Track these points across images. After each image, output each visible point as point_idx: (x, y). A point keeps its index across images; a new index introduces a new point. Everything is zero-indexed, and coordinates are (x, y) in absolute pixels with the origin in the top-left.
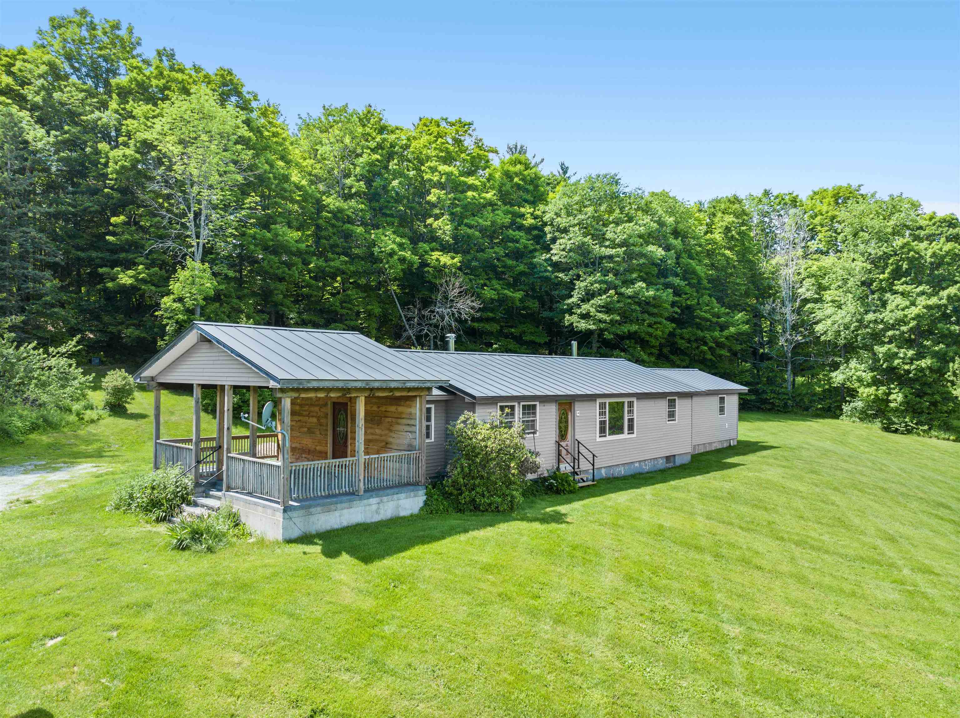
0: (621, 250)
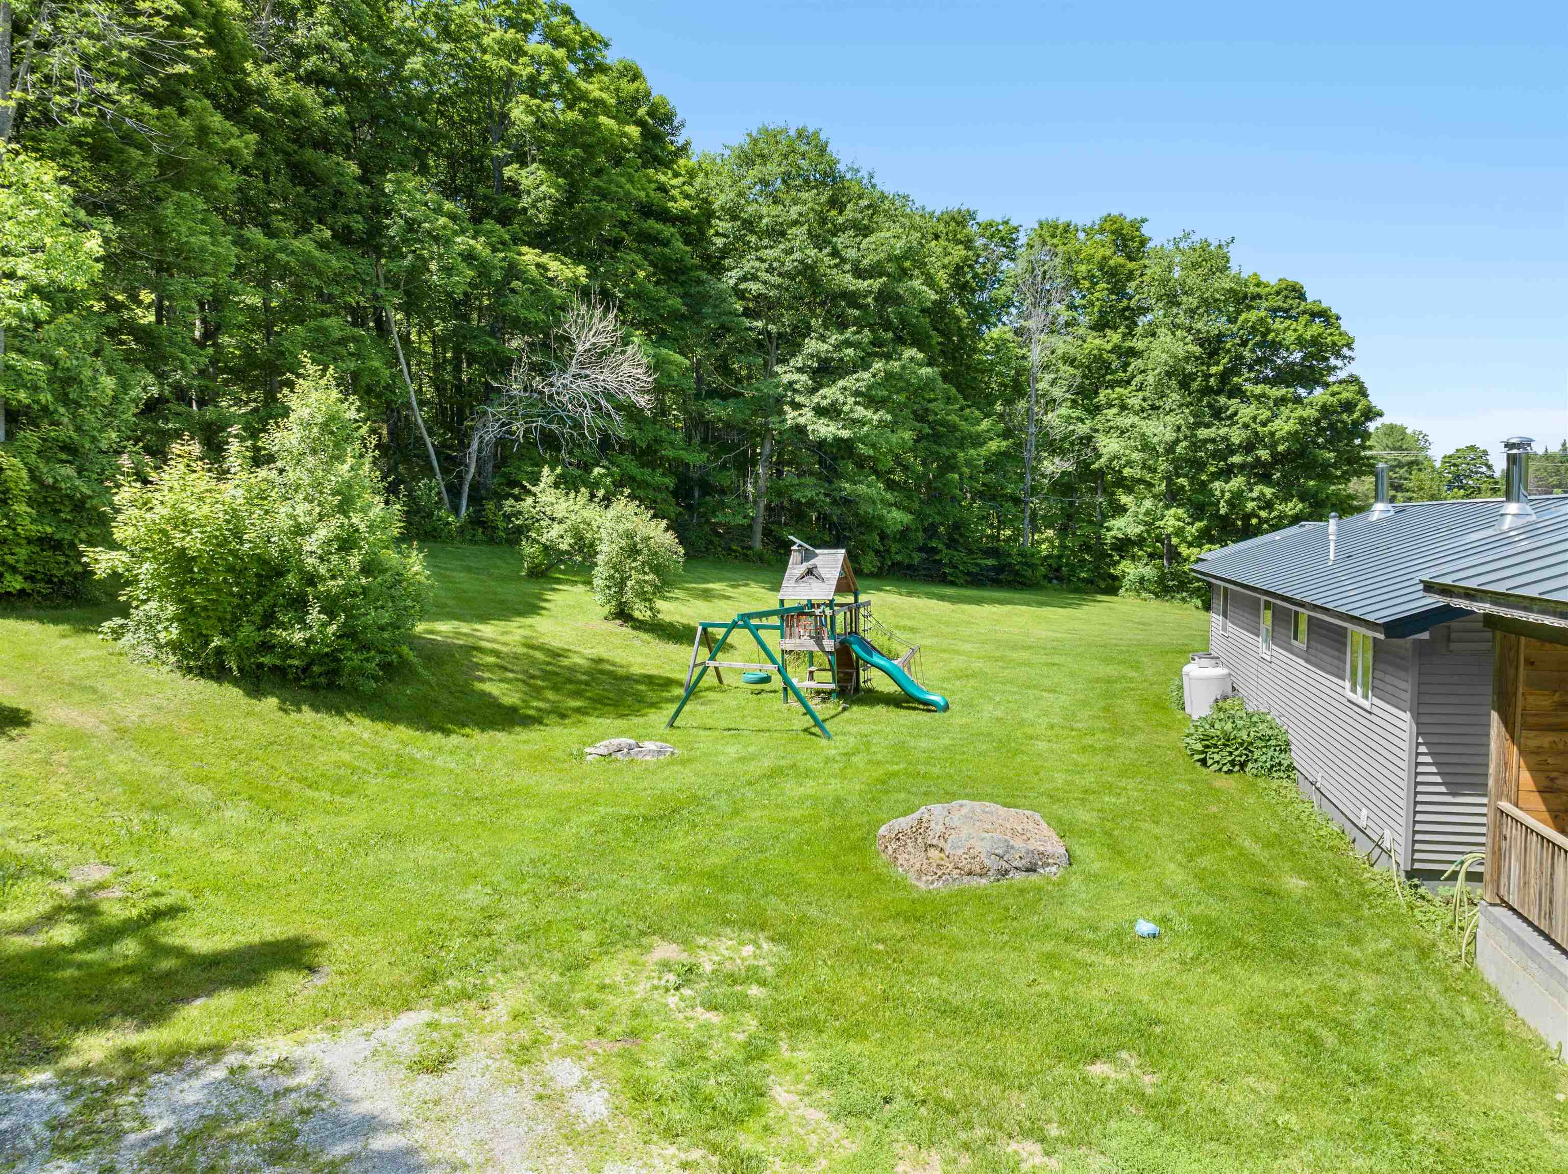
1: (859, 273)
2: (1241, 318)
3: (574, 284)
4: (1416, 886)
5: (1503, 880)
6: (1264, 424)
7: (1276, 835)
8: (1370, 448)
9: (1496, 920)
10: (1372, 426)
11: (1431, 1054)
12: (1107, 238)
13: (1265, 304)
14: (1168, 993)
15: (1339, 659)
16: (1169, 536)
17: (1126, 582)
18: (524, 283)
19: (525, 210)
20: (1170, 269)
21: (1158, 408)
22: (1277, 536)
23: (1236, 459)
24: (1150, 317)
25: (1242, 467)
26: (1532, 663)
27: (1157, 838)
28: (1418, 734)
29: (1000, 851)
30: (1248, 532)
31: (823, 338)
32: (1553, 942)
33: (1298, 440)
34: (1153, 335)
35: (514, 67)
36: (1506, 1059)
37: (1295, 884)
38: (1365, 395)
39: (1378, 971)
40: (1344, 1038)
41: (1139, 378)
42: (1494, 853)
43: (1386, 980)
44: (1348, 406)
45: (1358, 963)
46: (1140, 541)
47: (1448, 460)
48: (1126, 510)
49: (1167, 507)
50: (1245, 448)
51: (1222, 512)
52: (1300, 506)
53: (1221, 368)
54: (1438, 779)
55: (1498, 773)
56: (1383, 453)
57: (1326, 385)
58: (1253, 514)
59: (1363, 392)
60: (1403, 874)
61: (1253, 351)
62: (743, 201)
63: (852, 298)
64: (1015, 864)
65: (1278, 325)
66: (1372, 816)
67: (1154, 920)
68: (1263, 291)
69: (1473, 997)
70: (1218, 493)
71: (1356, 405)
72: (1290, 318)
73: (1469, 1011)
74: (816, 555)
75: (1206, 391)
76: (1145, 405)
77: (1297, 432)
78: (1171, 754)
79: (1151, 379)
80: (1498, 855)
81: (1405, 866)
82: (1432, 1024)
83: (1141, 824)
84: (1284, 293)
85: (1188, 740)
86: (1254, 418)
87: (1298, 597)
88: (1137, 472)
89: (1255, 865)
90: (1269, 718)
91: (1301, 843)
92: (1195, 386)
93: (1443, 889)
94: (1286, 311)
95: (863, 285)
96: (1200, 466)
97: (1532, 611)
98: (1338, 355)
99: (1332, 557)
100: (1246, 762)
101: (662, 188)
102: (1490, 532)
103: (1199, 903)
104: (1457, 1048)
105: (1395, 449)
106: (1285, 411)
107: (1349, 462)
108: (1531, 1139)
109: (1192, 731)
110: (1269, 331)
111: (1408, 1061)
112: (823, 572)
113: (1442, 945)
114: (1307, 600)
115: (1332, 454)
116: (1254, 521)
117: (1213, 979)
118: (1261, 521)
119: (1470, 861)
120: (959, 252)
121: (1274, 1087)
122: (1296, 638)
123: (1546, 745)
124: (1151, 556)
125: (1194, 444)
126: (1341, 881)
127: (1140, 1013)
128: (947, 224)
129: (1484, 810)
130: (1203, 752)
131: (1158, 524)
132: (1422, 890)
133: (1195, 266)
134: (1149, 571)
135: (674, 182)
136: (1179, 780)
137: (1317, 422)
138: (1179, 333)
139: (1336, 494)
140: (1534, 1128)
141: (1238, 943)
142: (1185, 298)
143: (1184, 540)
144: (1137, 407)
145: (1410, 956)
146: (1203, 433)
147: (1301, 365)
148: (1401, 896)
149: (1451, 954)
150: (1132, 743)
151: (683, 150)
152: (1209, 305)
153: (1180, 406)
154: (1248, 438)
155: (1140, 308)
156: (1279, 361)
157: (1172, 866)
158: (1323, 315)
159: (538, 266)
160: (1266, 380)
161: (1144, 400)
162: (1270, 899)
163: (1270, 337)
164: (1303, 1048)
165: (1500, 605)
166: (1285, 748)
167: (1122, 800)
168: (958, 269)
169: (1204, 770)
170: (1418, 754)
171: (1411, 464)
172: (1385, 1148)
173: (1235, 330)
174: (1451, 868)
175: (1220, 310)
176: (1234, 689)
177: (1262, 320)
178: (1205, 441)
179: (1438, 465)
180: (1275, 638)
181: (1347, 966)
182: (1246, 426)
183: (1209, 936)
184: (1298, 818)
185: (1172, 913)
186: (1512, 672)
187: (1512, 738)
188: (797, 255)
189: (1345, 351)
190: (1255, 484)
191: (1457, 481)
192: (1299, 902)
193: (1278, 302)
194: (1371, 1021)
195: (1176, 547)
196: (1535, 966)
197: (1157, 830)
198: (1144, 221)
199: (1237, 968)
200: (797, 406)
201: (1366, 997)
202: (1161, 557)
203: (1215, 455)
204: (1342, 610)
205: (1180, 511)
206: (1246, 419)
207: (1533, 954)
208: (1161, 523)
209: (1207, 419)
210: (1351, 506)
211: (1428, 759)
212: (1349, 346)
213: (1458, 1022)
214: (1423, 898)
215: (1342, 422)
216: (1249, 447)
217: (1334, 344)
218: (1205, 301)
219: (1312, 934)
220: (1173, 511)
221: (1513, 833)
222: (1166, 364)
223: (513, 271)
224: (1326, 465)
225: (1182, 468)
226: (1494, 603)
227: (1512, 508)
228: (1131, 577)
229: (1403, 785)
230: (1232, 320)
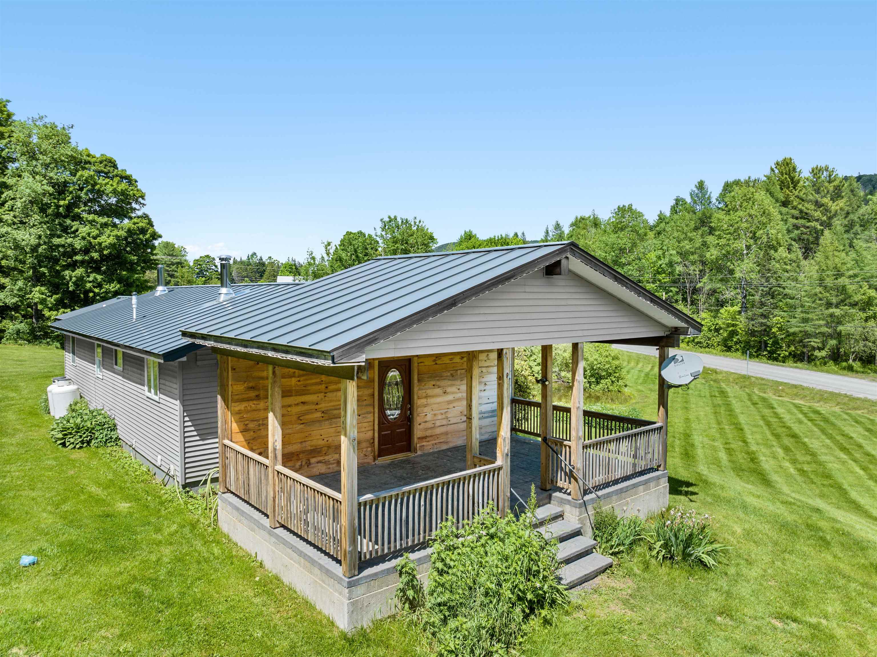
2: (79, 174)
4: (188, 492)
5: (228, 480)
6: (95, 238)
7: (111, 480)
8: (156, 255)
9: (225, 501)
10: (156, 243)
11: (200, 579)
13: (93, 168)
14: (46, 597)
15: (141, 374)
16: (36, 304)
17: (7, 334)
20: (30, 136)
21: (25, 223)
22: (104, 304)
23: (78, 258)
24: (17, 164)
25: (83, 262)
26: (234, 369)
27: (33, 499)
28: (184, 411)
30: (87, 302)
32: (251, 505)
33: (115, 248)
34: (20, 176)
36: (234, 568)
37: (123, 506)
38: (152, 226)
39: (171, 544)
40: (155, 587)
41: (10, 203)
42: (223, 467)
43: (175, 547)
44: (143, 231)
45: (160, 542)
46: (16, 308)
47: (196, 261)
48: (4, 288)
49: (34, 286)
50: (84, 251)
51: (71, 289)
52: (118, 286)
53: (67, 202)
54: (195, 433)
55: (222, 426)
56: (163, 257)
57: (131, 218)
58: (91, 291)
59: (151, 224)
60: (181, 487)
61: (86, 194)
65: (101, 181)
66: (164, 459)
67: (34, 553)
68: (93, 160)
69: (218, 543)
70: (67, 277)
71: (147, 231)
72: (108, 177)
73: (216, 551)
75: (58, 215)
76: (15, 220)
77: (115, 244)
78: (42, 443)
79: (19, 204)
80: (225, 467)
81: (182, 482)
82: (199, 563)
83: (22, 493)
84: (105, 163)
85: (52, 433)
86: (89, 234)
87: (115, 341)
88: (12, 263)
89: (99, 501)
90: (103, 412)
91: (125, 482)
92: (50, 211)
93: (201, 490)
94: (106, 173)
96: (56, 261)
97: (232, 345)
98: (137, 202)
99: (135, 317)
100: (90, 440)
102: (214, 302)
103: (64, 534)
104: (212, 572)
105: (169, 255)
106: (107, 231)
107: (145, 262)
108: (246, 604)
109: (55, 426)
110: (96, 184)
111: (189, 587)
113: (202, 520)
114: (121, 343)
115: (136, 258)
116: (91, 295)
117: (75, 579)
118: (96, 294)
119: (212, 473)
121: (117, 630)
122: (116, 364)
123: (243, 409)
124: (24, 316)
125: (51, 247)
126: (149, 498)
127: (26, 617)
129: (217, 445)
130: (62, 439)
131: (27, 296)
132: (191, 493)
133: (47, 137)
134: (23, 326)
136: (48, 459)
137: (126, 239)
138: (38, 177)
139: (138, 279)
140: (248, 599)
141: (90, 551)
142: (41, 157)
143: (46, 306)
144: (10, 222)
145: (187, 530)
146: (56, 241)
147: (116, 205)
148: (181, 499)
149: (207, 523)
150: (14, 441)
152: (57, 162)
153: (40, 223)
154: (86, 246)
155: (9, 157)
156: (103, 202)
157: (45, 515)
158: (128, 179)
160: (95, 212)
161: (15, 217)
162: (109, 519)
163: (97, 187)
164: (132, 601)
165: (219, 342)
166: (114, 428)
167: (7, 480)
169: (65, 450)
170: (184, 422)
171: (178, 263)
172: (179, 640)
173: (75, 180)
174: (204, 478)
175: (65, 167)
176: (81, 397)
177: (91, 177)
178: (58, 246)
179: (191, 264)
180: (104, 365)
181: (154, 546)
182: (84, 238)
183: (71, 552)
184: (123, 467)
185: (46, 545)
186: (225, 374)
187: (228, 407)
189: (140, 199)
190: (91, 272)
191: (201, 273)
192: (126, 517)
193: (101, 167)
194: (169, 572)
195: (41, 311)
196: (244, 518)
197: (34, 494)
198: (8, 101)
199: (90, 567)
201: (166, 560)
202: (31, 317)
203: (65, 254)
204: (140, 347)
205: (43, 288)
206: (84, 234)
207: (242, 513)
208: (30, 296)
209: (58, 233)
210: (147, 286)
211: (190, 424)
212: (143, 197)
213: (212, 558)
214: (191, 497)
215: (140, 239)
216: (86, 251)
217: (134, 195)
218: (55, 160)
219: (135, 533)
220: (38, 288)
221: (231, 455)
222: (29, 195)
224: (132, 263)
225: (43, 262)
226: (215, 341)
227: (224, 290)
228: (10, 331)
229: (178, 439)
230: (73, 174)
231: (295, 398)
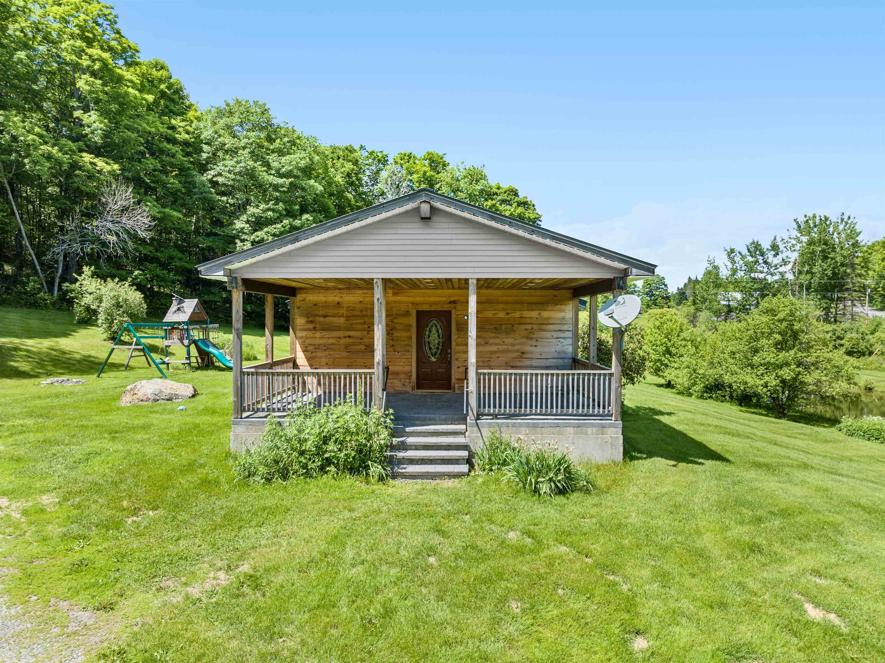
0: (287, 181)
1: (281, 176)
2: (485, 204)
3: (112, 173)
12: (427, 162)
13: (499, 198)
18: (83, 172)
19: (87, 135)
29: (157, 393)
31: (257, 206)
35: (79, 61)
62: (216, 136)
63: (276, 188)
64: (163, 397)
65: (502, 208)
68: (499, 191)
72: (509, 204)
74: (185, 302)
84: (508, 192)
94: (508, 201)
95: (281, 181)
101: (173, 128)
112: (186, 309)
120: (349, 166)
123: (304, 335)
128: (344, 151)
135: (181, 124)
142: (459, 194)
151: (189, 107)
152: (471, 197)
158: (527, 204)
159: (91, 163)
168: (349, 175)
188: (243, 164)
193: (505, 197)
198: (445, 154)
200: (243, 241)
212: (539, 219)
223: (74, 166)
231: (343, 332)
